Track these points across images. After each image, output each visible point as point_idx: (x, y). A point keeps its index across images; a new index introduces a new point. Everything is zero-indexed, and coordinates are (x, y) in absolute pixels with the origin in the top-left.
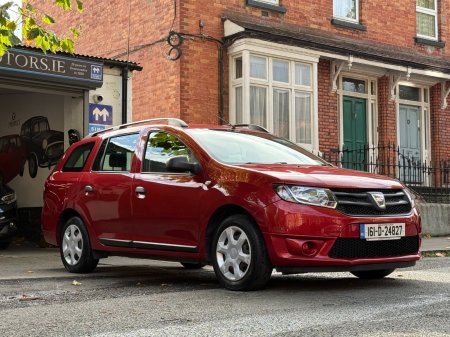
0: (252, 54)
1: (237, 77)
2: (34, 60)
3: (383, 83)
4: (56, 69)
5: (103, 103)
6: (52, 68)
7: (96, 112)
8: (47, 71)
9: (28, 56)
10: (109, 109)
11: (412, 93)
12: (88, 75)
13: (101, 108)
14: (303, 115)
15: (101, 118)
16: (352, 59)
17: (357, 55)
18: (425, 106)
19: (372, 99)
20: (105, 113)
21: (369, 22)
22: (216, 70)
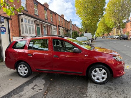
0: (24, 18)
1: (22, 22)
3: (41, 25)
5: (3, 27)
10: (5, 28)
11: (45, 27)
13: (3, 28)
14: (33, 30)
15: (3, 30)
16: (39, 21)
17: (40, 20)
18: (46, 28)
19: (40, 27)
20: (4, 29)
21: (39, 15)
22: (17, 21)
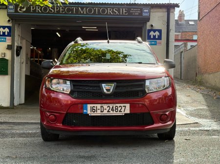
2: (110, 10)
4: (123, 13)
6: (120, 13)
7: (152, 33)
8: (117, 15)
9: (107, 8)
12: (141, 14)
20: (157, 33)
